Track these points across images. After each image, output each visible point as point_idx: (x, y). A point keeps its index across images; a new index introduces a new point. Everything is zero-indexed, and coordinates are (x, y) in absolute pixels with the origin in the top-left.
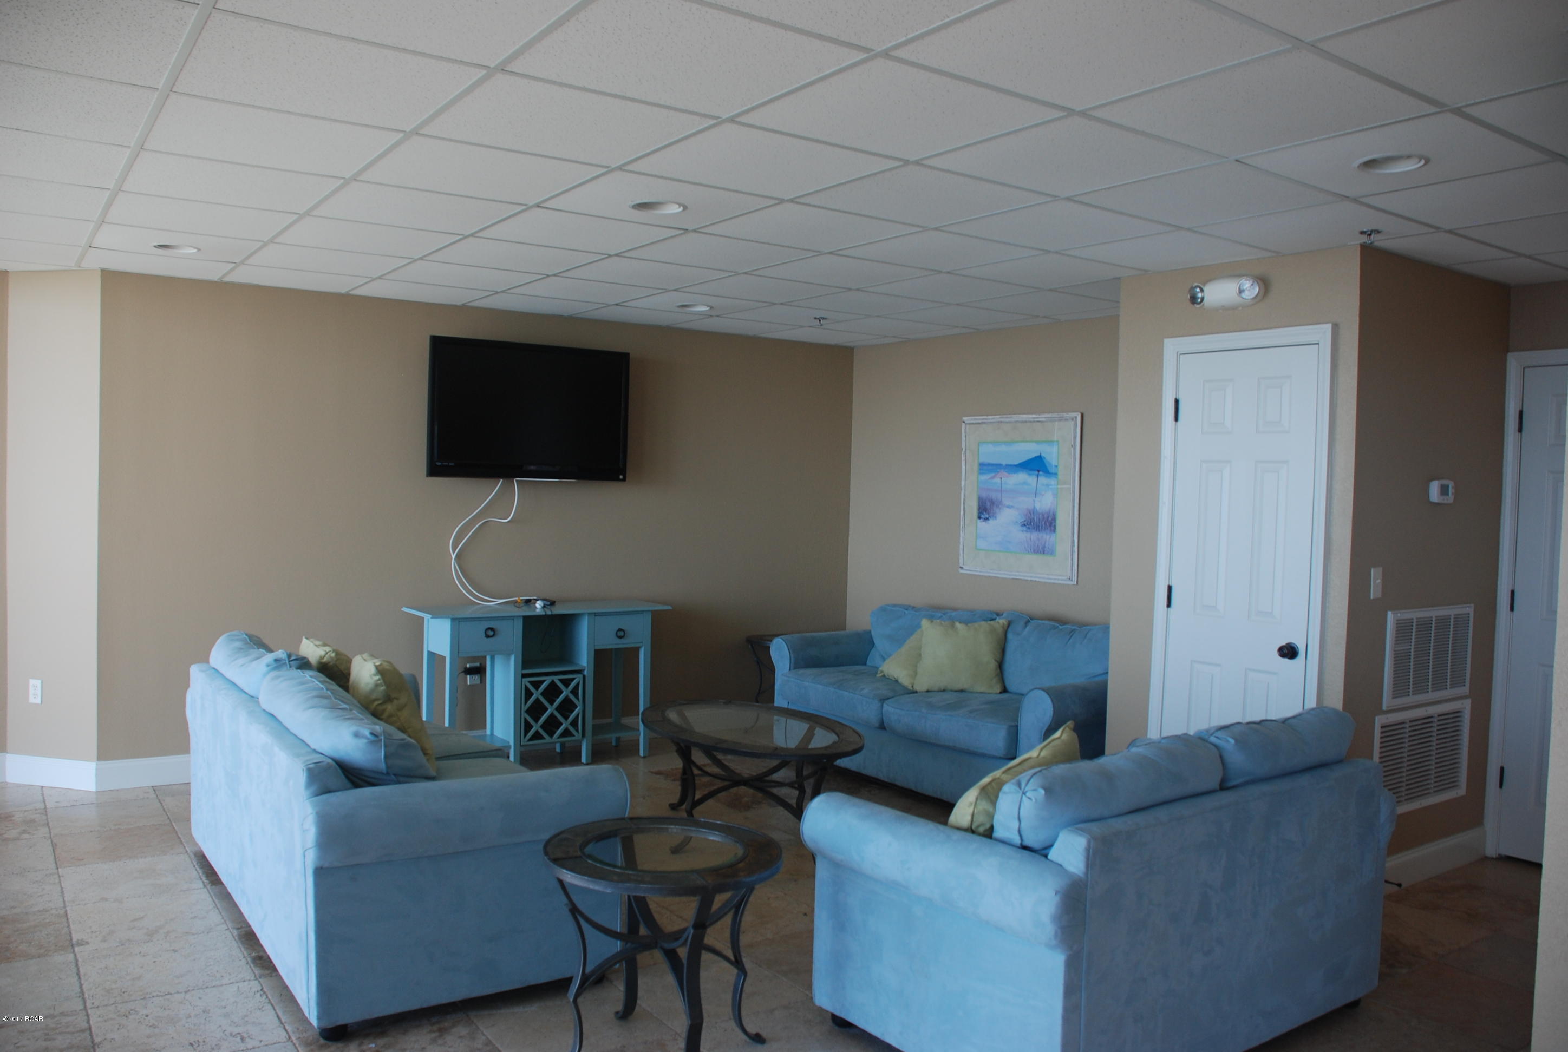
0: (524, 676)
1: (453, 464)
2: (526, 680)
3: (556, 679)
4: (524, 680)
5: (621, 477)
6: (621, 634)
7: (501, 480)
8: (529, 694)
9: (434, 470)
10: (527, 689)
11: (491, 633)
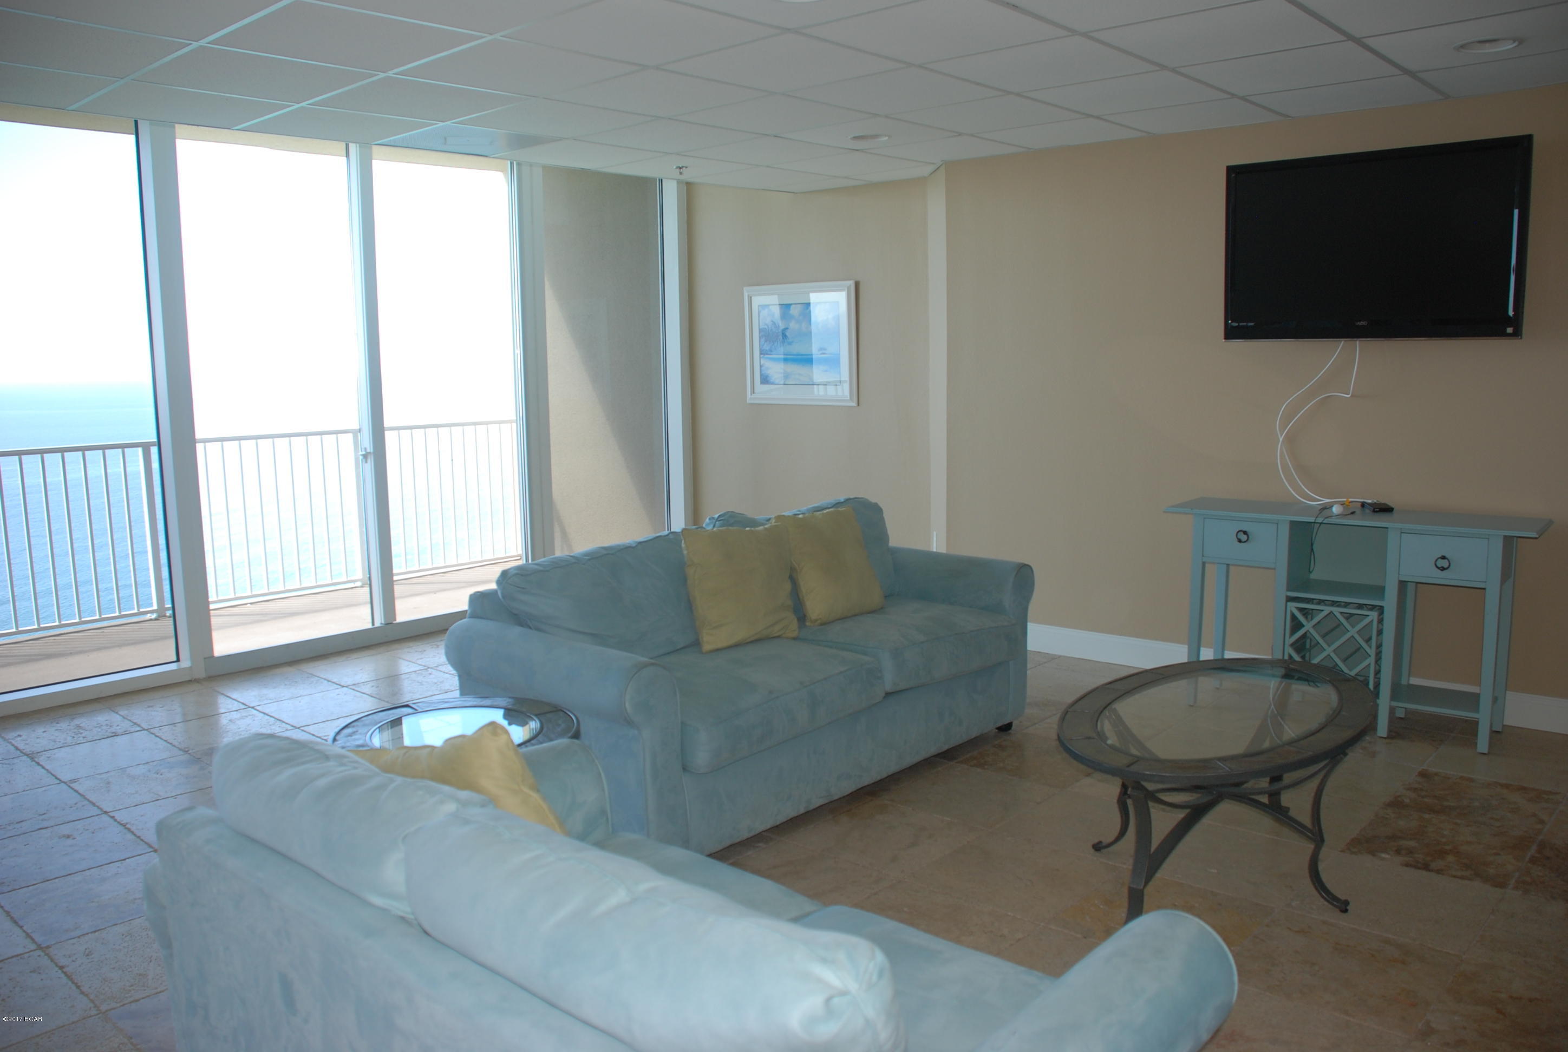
0: (1290, 599)
1: (1252, 324)
2: (1292, 606)
3: (1336, 610)
4: (1289, 604)
5: (1510, 330)
6: (1444, 563)
7: (1343, 342)
8: (1297, 625)
9: (1231, 334)
10: (1294, 617)
11: (1244, 538)
